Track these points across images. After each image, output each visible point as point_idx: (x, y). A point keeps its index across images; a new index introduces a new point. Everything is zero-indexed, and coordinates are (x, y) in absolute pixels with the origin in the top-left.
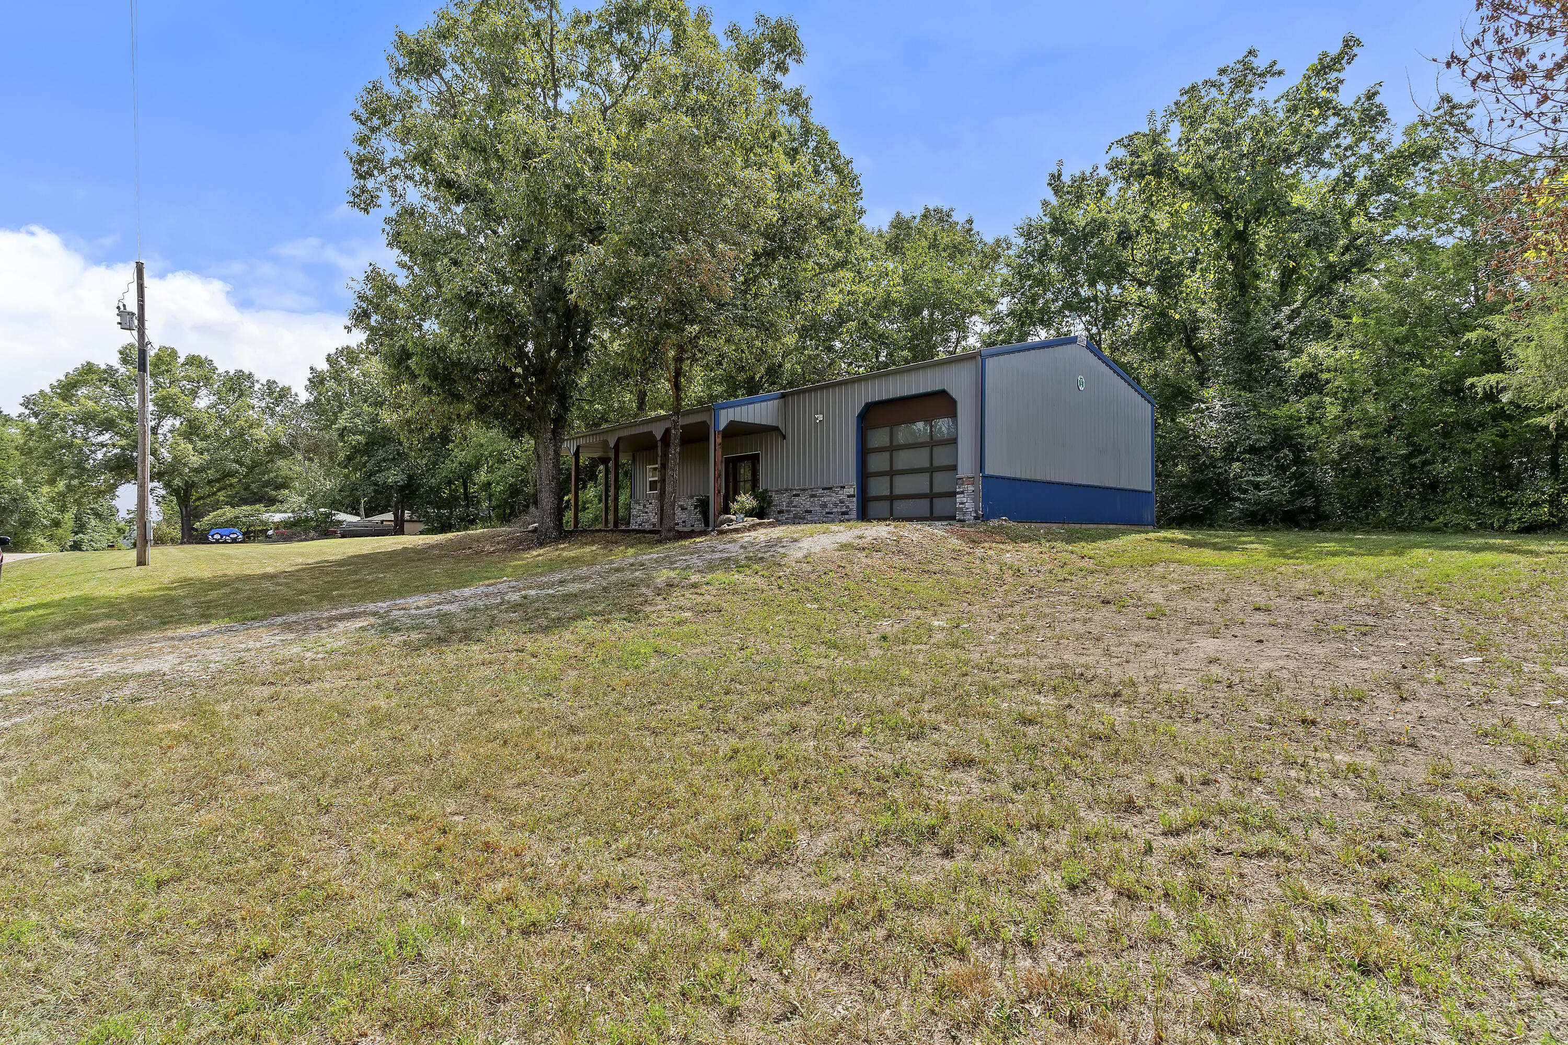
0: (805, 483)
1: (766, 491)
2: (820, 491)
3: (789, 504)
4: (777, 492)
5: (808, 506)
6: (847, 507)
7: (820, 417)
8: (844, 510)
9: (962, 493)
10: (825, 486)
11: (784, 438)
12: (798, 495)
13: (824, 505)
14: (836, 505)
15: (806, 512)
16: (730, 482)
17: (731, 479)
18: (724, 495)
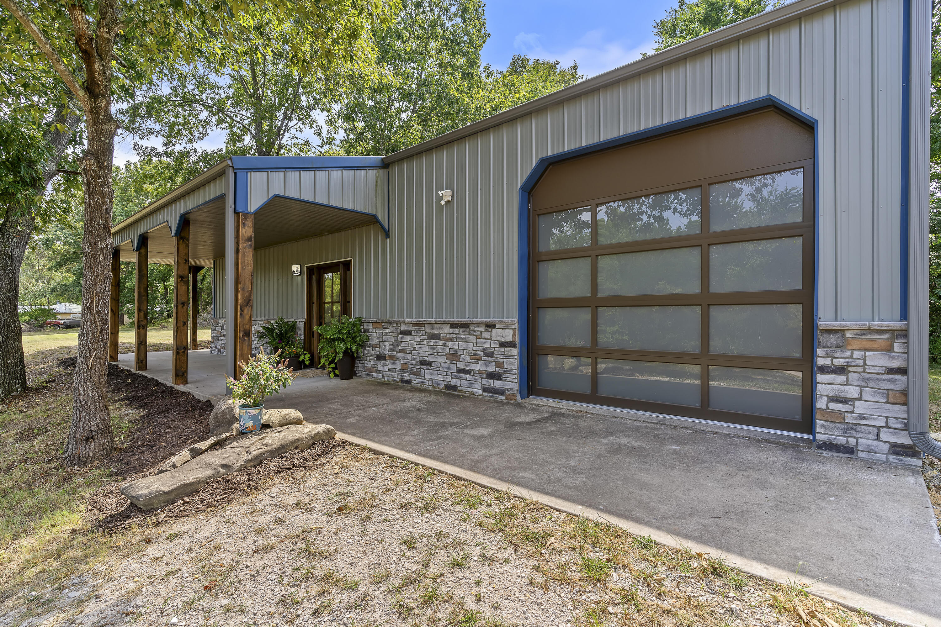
0: (420, 314)
1: (360, 321)
2: (447, 329)
3: (395, 345)
4: (378, 324)
5: (425, 352)
6: (499, 365)
7: (447, 195)
8: (492, 368)
9: (841, 370)
10: (456, 320)
11: (387, 234)
12: (408, 333)
13: (454, 356)
14: (476, 359)
15: (422, 363)
16: (314, 303)
17: (315, 299)
18: (305, 323)
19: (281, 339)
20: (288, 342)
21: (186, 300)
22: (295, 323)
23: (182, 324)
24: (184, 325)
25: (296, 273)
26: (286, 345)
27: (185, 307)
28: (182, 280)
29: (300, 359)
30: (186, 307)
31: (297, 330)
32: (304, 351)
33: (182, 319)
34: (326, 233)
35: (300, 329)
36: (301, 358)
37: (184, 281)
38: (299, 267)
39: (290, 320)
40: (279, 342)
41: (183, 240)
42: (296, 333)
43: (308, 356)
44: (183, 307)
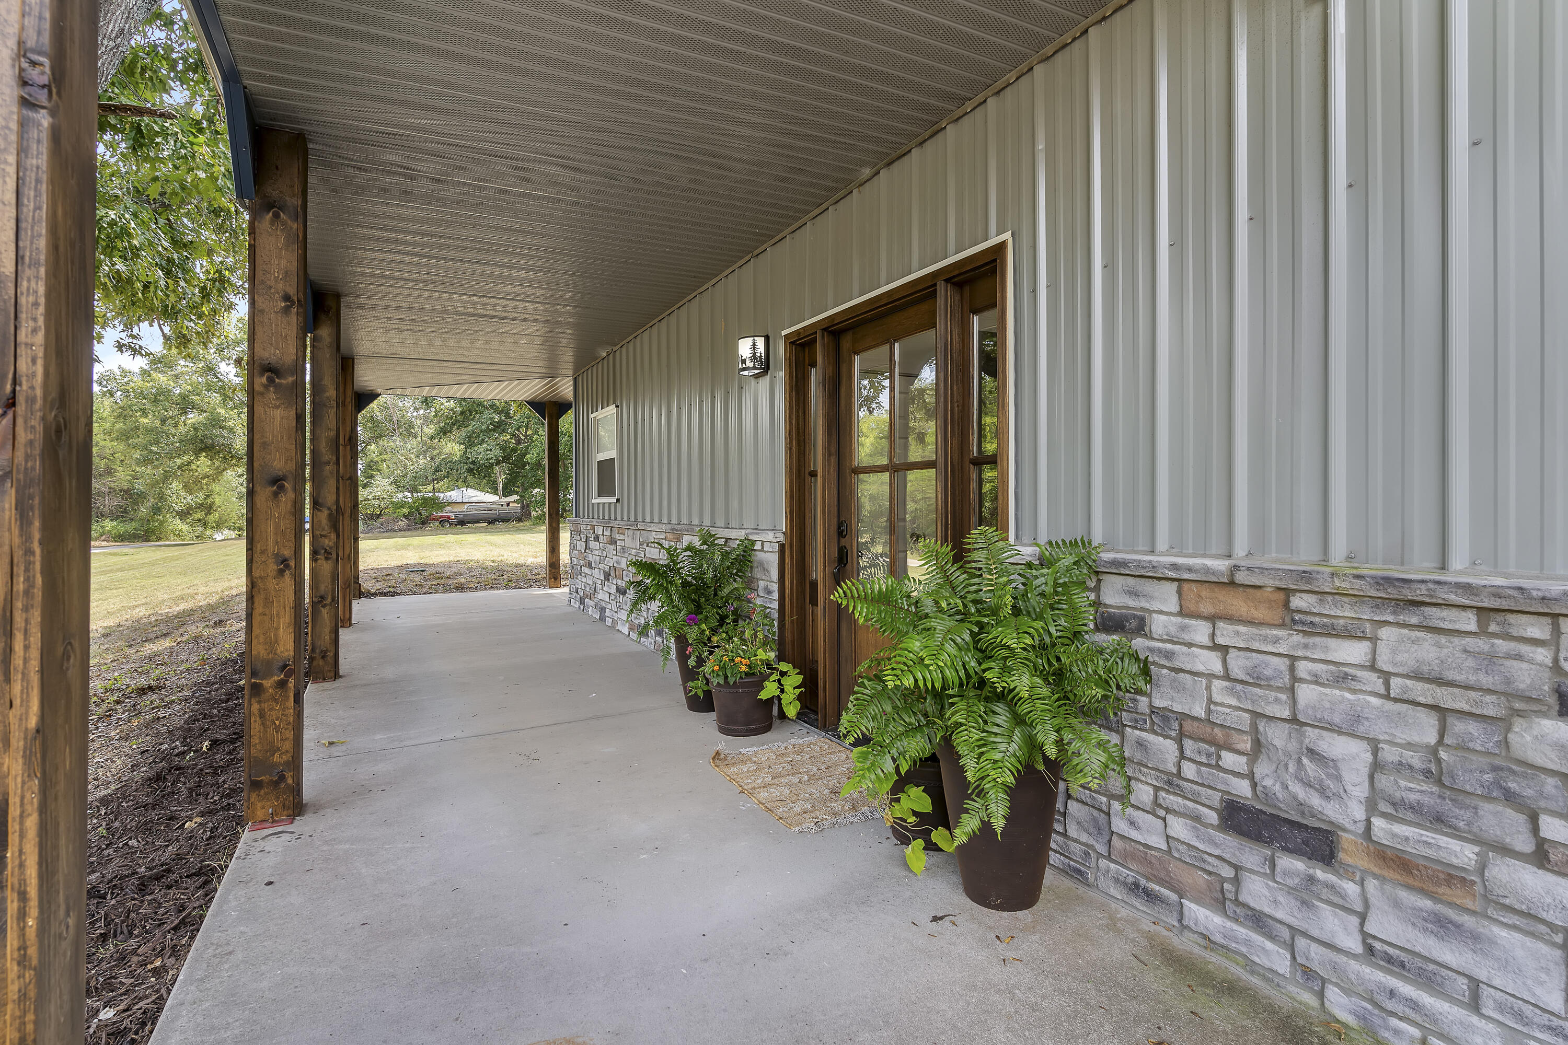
16: (813, 474)
17: (818, 458)
18: (782, 547)
19: (699, 608)
20: (722, 620)
21: (291, 466)
22: (748, 548)
23: (273, 568)
24: (281, 572)
25: (749, 364)
26: (714, 631)
27: (287, 498)
28: (271, 381)
29: (764, 695)
30: (291, 495)
31: (758, 573)
32: (781, 658)
33: (272, 548)
34: (867, 172)
35: (766, 570)
36: (770, 690)
37: (278, 387)
38: (760, 343)
39: (733, 534)
40: (692, 619)
41: (276, 216)
42: (750, 584)
43: (794, 680)
44: (276, 495)
